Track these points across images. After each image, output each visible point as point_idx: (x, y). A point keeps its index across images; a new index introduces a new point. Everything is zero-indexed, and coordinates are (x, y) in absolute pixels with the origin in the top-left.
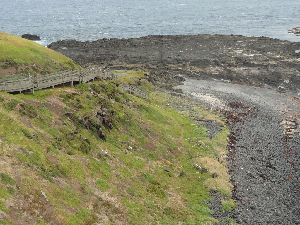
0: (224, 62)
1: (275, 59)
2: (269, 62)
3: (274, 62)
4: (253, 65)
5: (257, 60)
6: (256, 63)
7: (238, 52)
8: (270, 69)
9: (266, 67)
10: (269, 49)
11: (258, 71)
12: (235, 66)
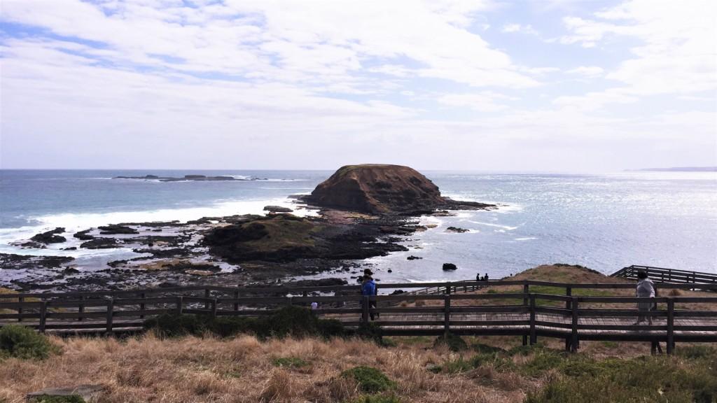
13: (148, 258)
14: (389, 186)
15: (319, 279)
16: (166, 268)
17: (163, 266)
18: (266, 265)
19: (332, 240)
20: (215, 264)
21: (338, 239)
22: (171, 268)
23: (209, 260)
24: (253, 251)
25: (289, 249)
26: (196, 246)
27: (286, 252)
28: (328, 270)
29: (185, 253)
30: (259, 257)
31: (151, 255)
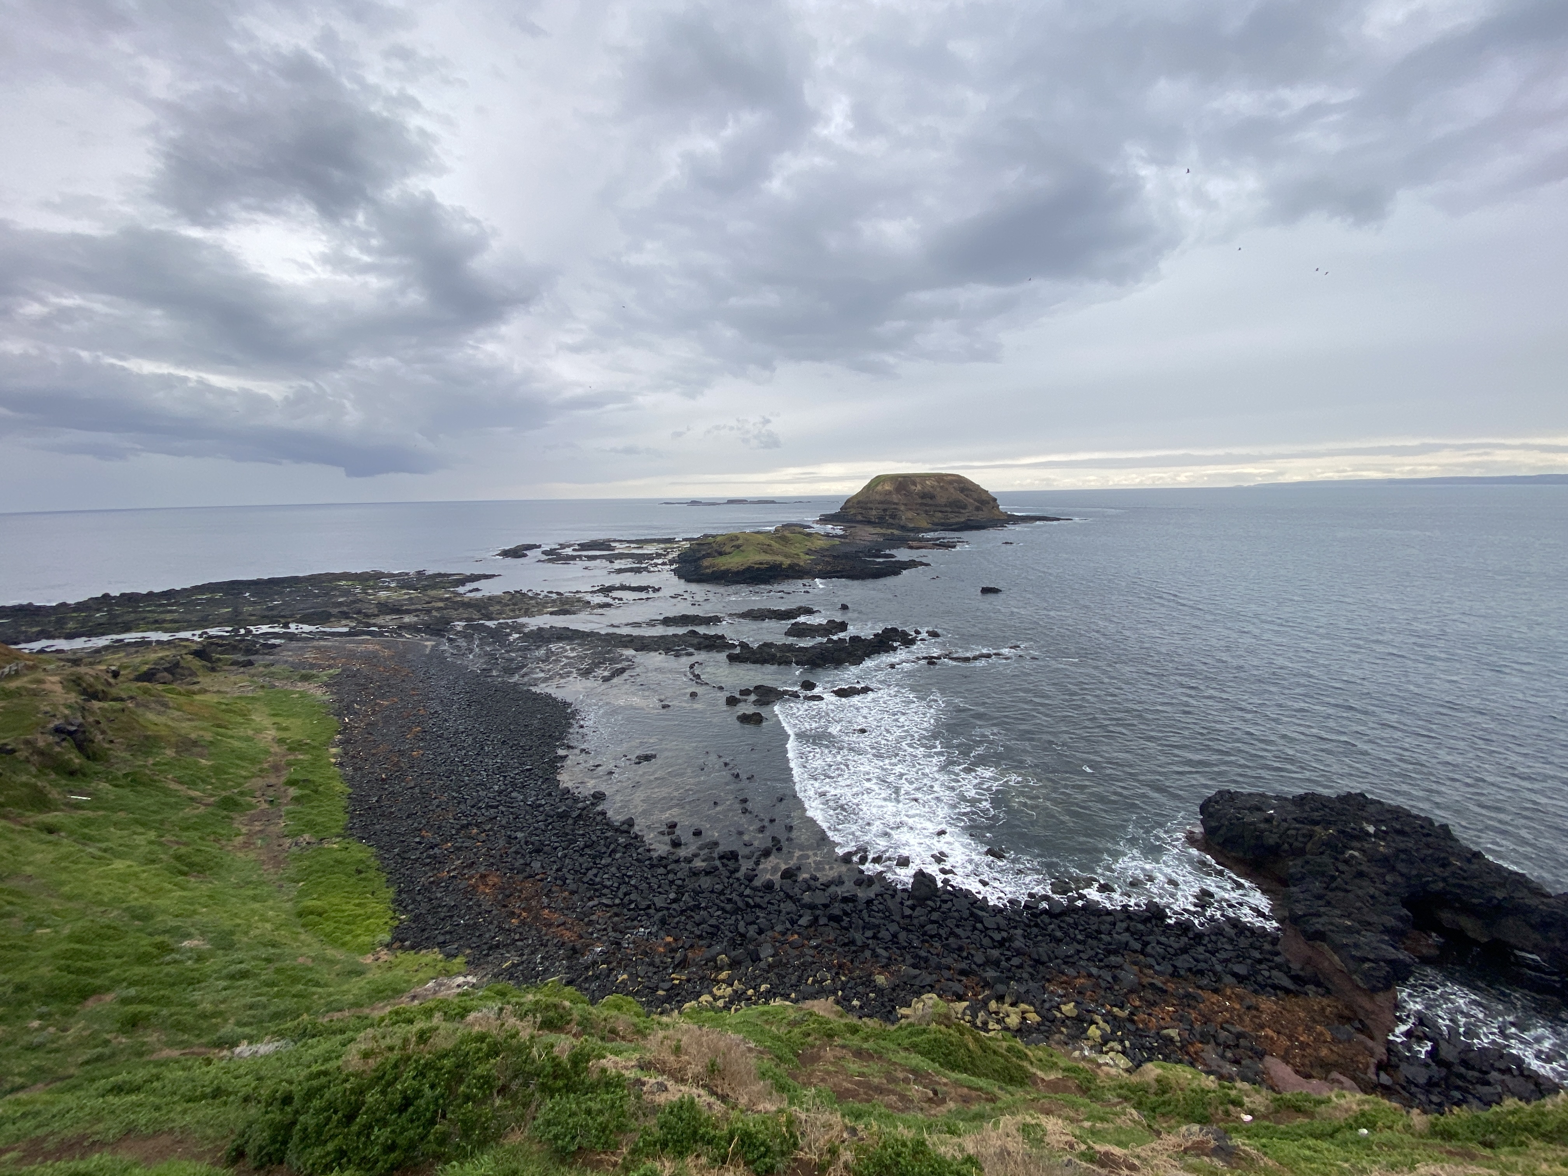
0: (359, 612)
1: (441, 600)
2: (433, 604)
3: (441, 604)
4: (408, 612)
5: (413, 604)
6: (413, 607)
7: (383, 594)
8: (435, 613)
9: (428, 612)
10: (434, 587)
11: (416, 619)
12: (378, 615)
14: (932, 497)
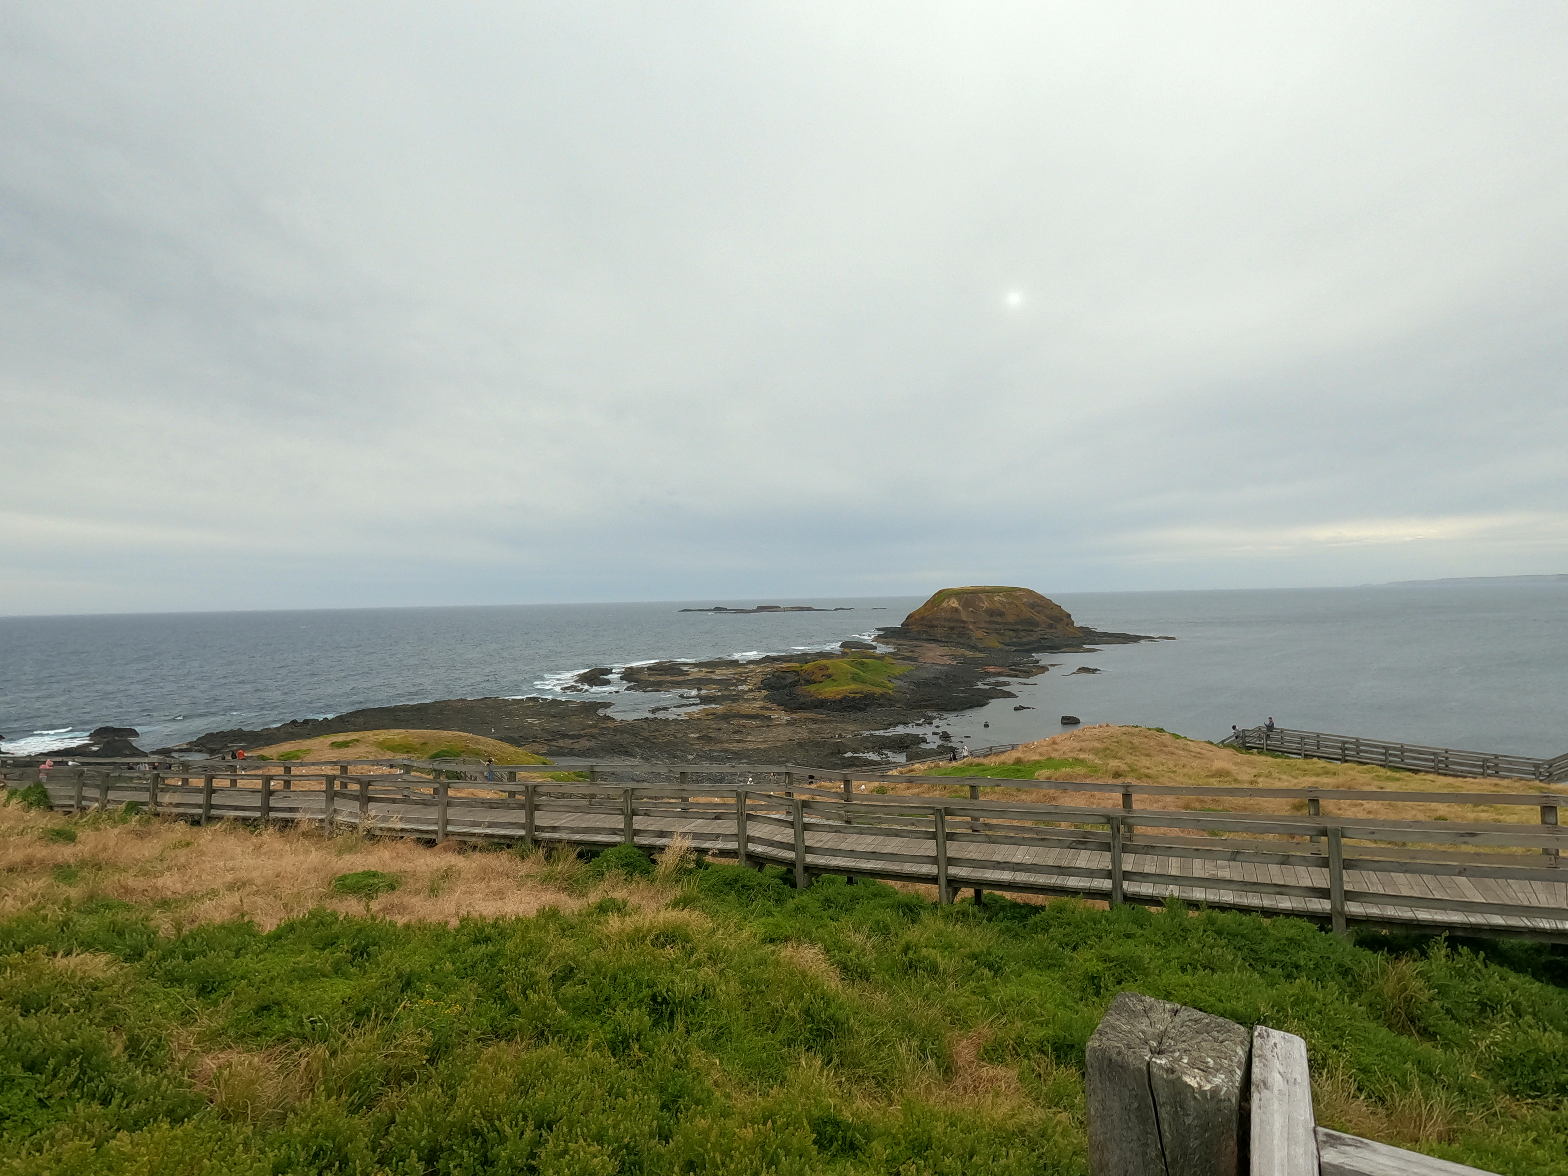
13: (694, 704)
14: (1001, 614)
15: (890, 734)
16: (710, 717)
17: (707, 715)
18: (828, 715)
19: (917, 684)
20: (767, 713)
21: (925, 683)
22: (715, 716)
23: (762, 708)
24: (813, 698)
25: (858, 696)
26: (751, 691)
27: (854, 699)
28: (905, 724)
29: (735, 698)
30: (821, 705)
31: (697, 701)
